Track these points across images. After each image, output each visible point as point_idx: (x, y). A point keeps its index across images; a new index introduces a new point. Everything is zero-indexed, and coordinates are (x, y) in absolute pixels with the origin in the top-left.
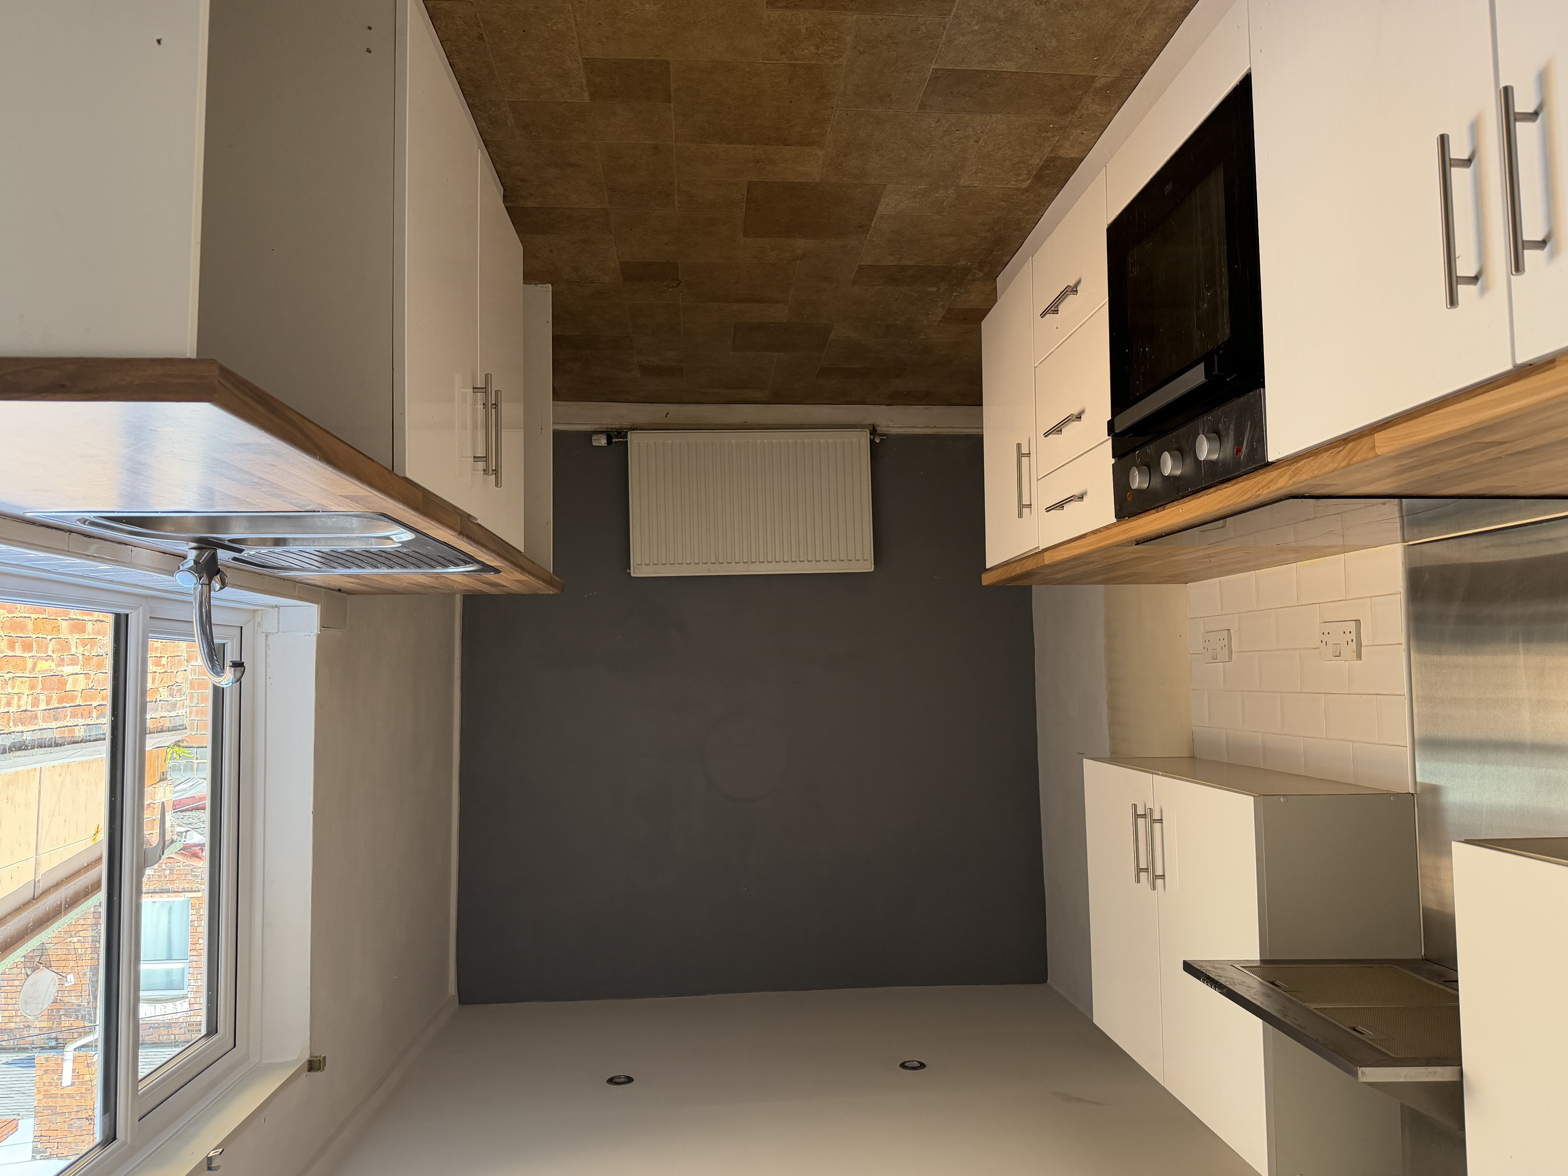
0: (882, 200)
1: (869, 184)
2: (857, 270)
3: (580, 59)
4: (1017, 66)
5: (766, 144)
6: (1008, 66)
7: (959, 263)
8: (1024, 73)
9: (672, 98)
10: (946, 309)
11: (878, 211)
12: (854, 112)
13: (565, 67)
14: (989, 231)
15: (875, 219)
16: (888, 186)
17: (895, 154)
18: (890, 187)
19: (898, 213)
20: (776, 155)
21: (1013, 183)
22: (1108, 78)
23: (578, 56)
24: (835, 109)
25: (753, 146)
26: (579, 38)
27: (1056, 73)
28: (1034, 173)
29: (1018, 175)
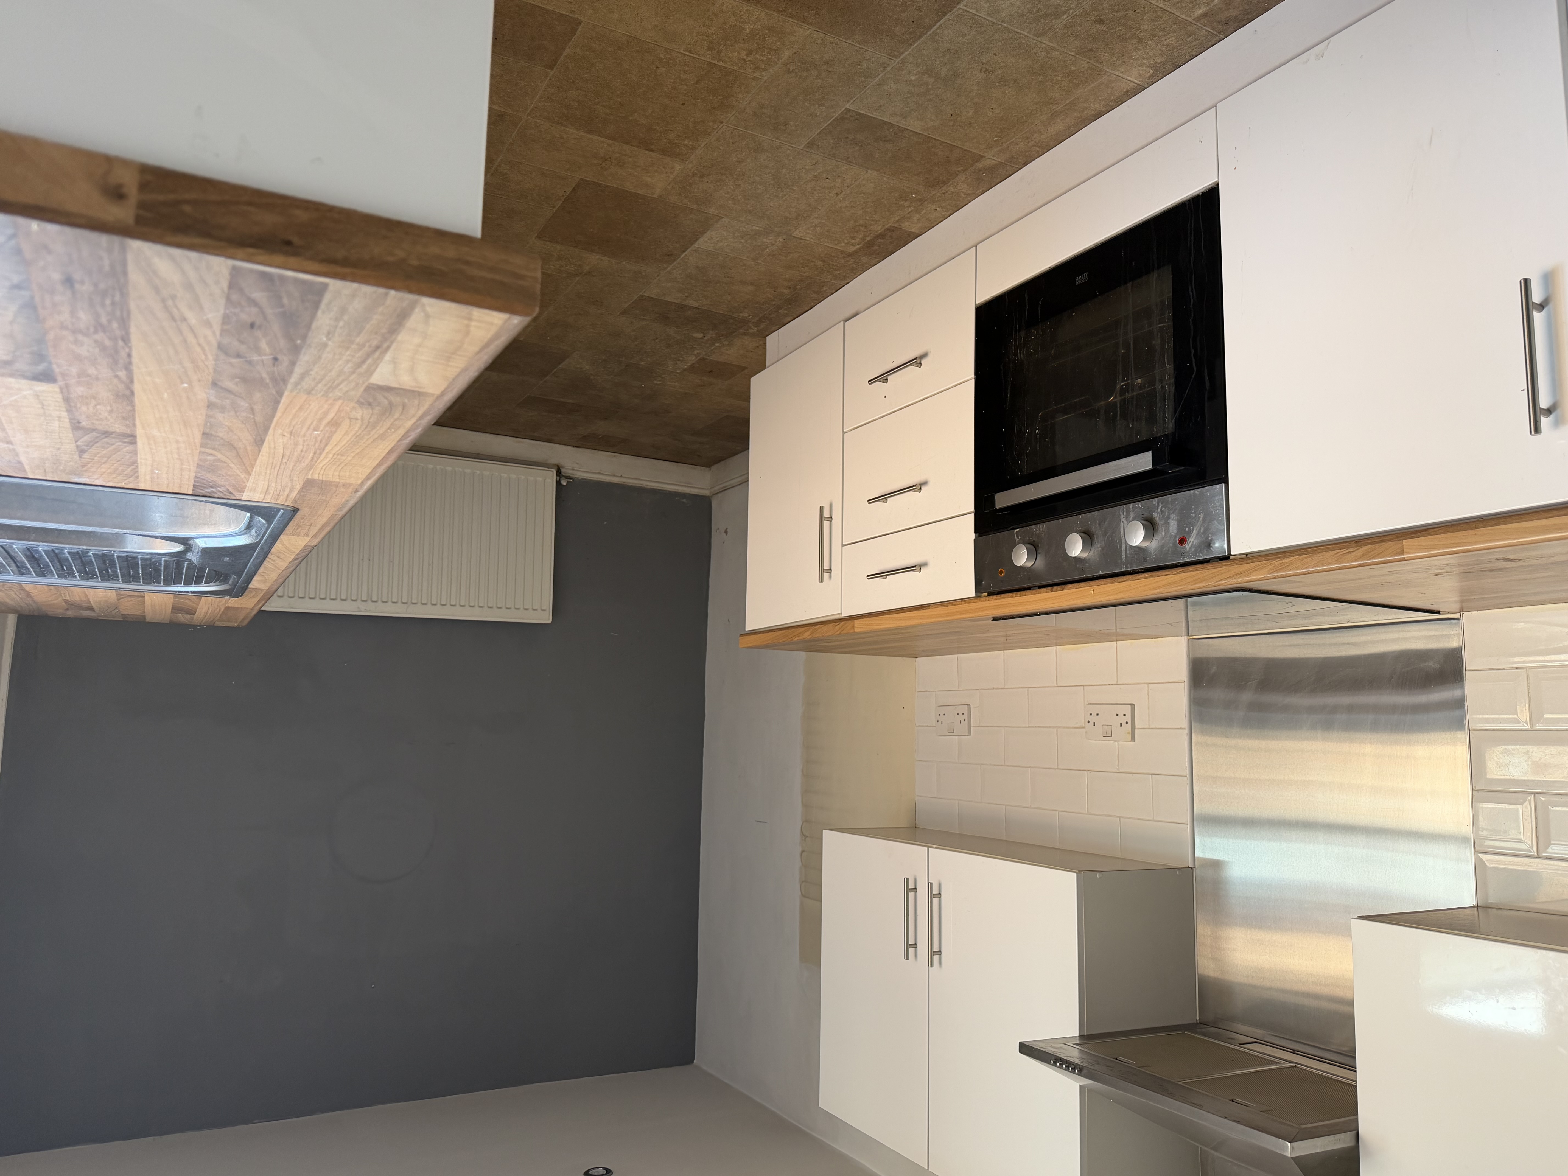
0: (708, 233)
1: (706, 213)
2: (636, 300)
4: (923, 128)
5: (627, 143)
6: (914, 125)
7: (741, 315)
8: (926, 136)
9: (557, 65)
10: (699, 358)
11: (697, 242)
12: (741, 132)
14: (790, 288)
15: (688, 251)
16: (723, 220)
17: (752, 188)
18: (726, 220)
19: (716, 250)
20: (631, 157)
21: (843, 244)
22: (993, 161)
24: (724, 124)
25: (610, 142)
27: (953, 144)
28: (868, 239)
29: (853, 238)
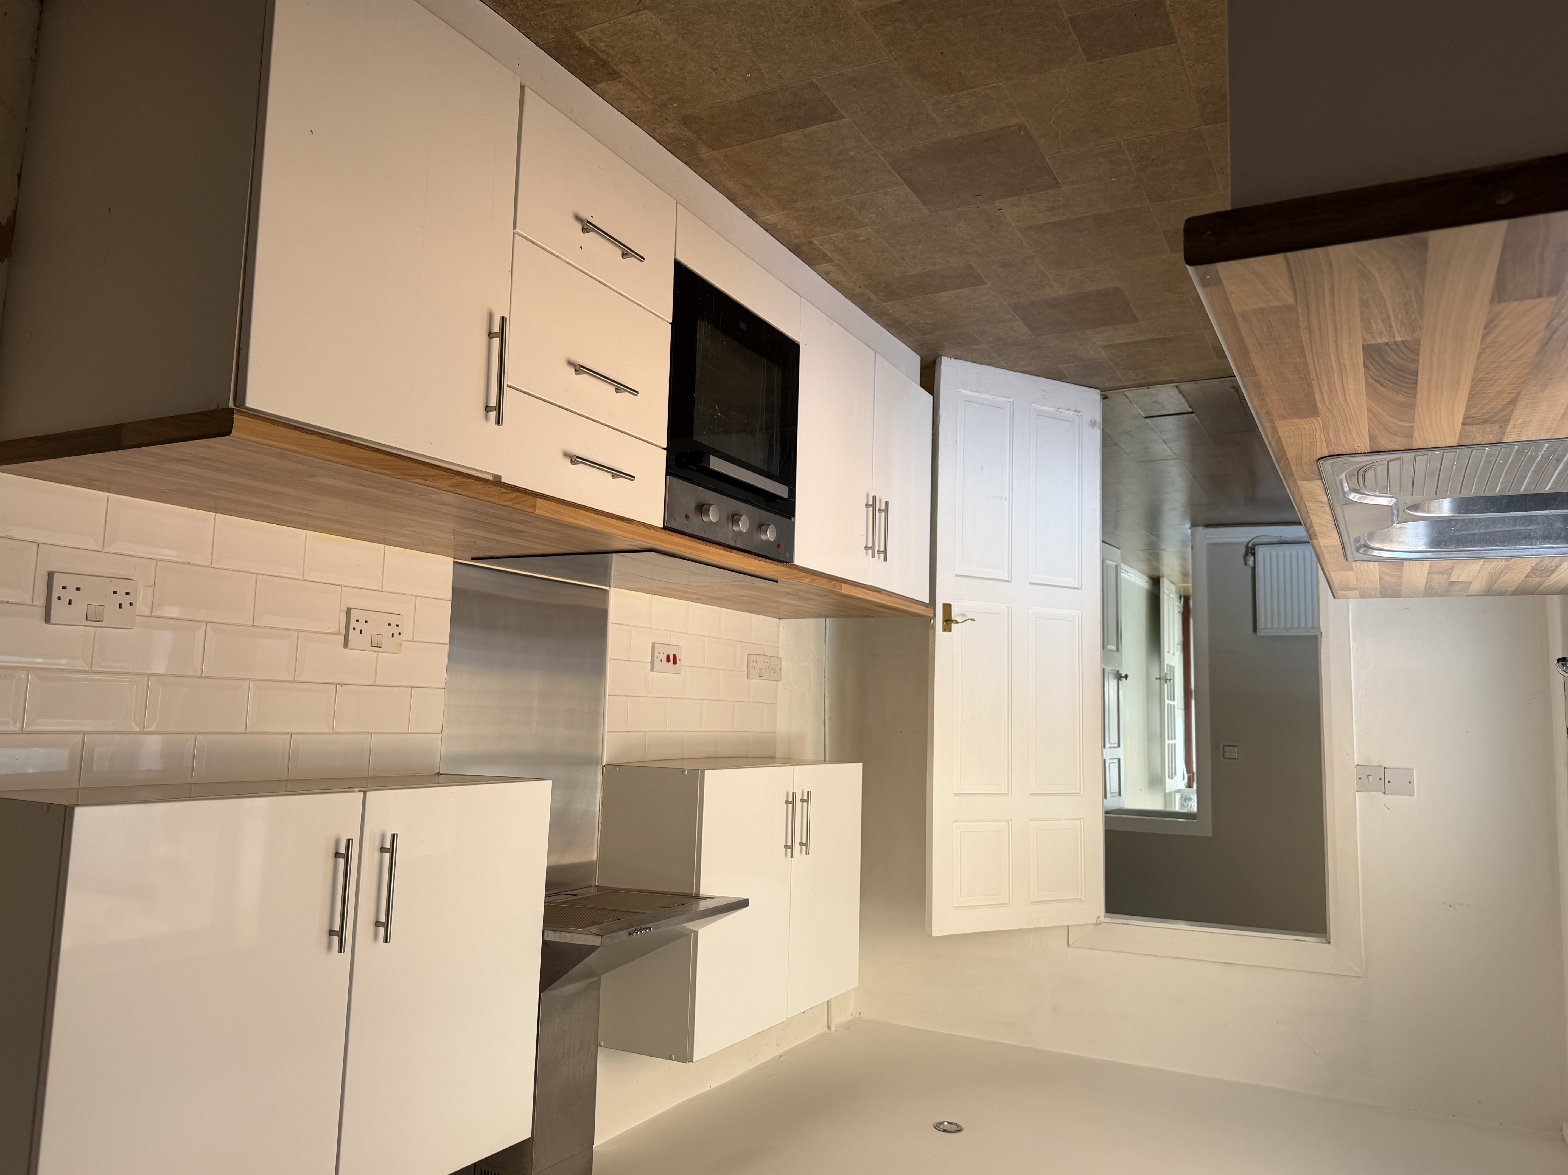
3: (1179, 41)
9: (1069, 24)
13: (1194, 29)
23: (1181, 44)
26: (1182, 61)
